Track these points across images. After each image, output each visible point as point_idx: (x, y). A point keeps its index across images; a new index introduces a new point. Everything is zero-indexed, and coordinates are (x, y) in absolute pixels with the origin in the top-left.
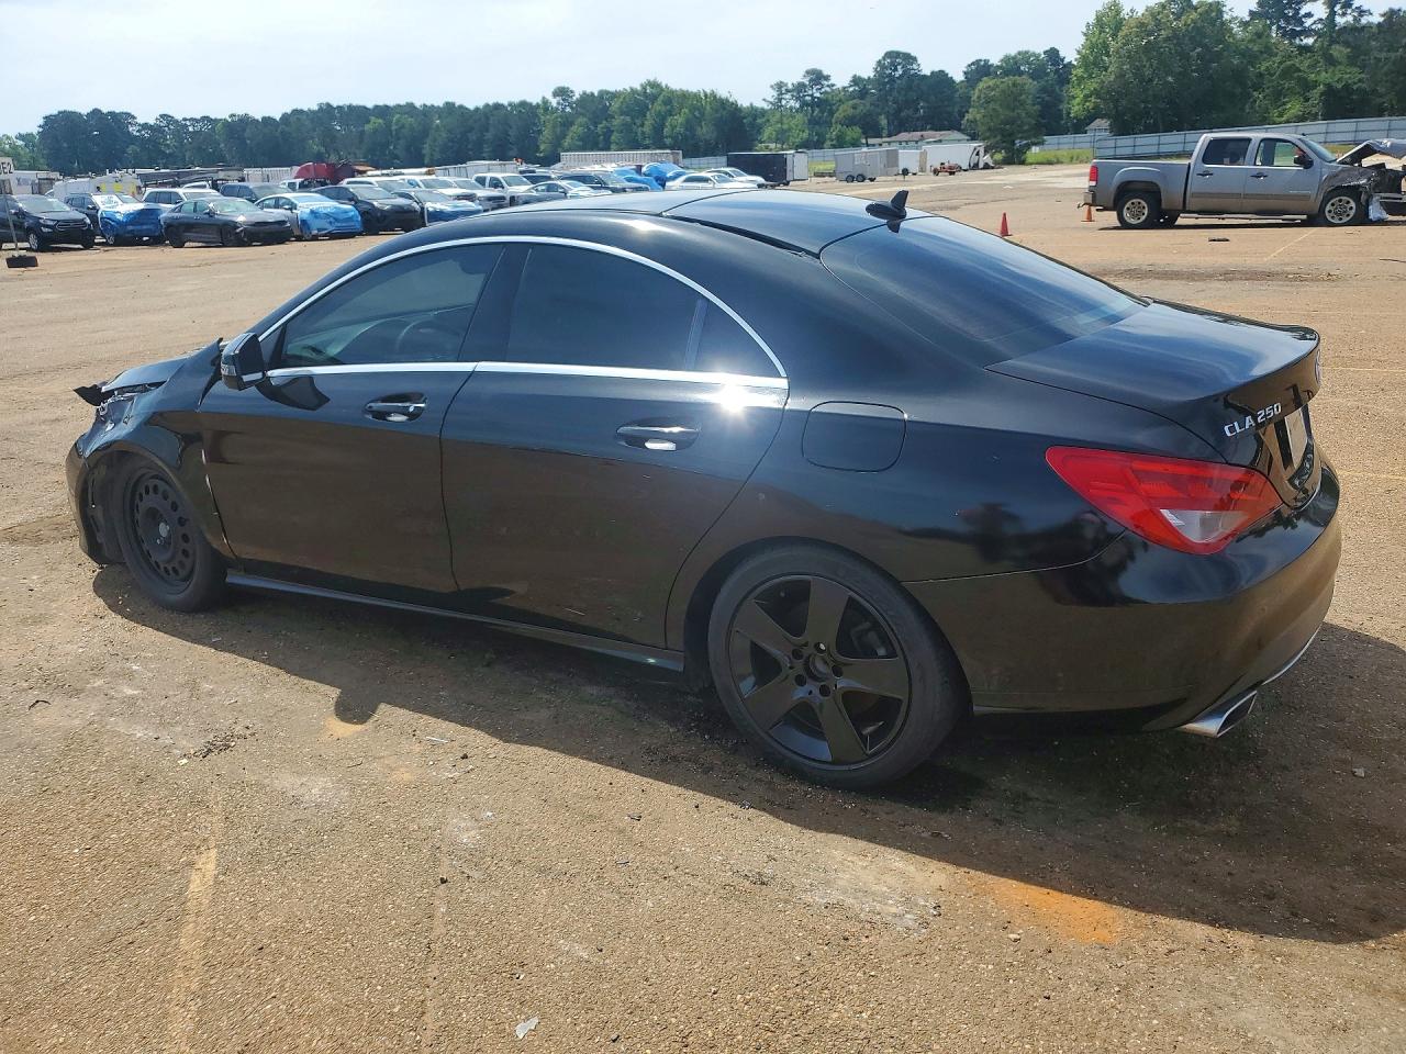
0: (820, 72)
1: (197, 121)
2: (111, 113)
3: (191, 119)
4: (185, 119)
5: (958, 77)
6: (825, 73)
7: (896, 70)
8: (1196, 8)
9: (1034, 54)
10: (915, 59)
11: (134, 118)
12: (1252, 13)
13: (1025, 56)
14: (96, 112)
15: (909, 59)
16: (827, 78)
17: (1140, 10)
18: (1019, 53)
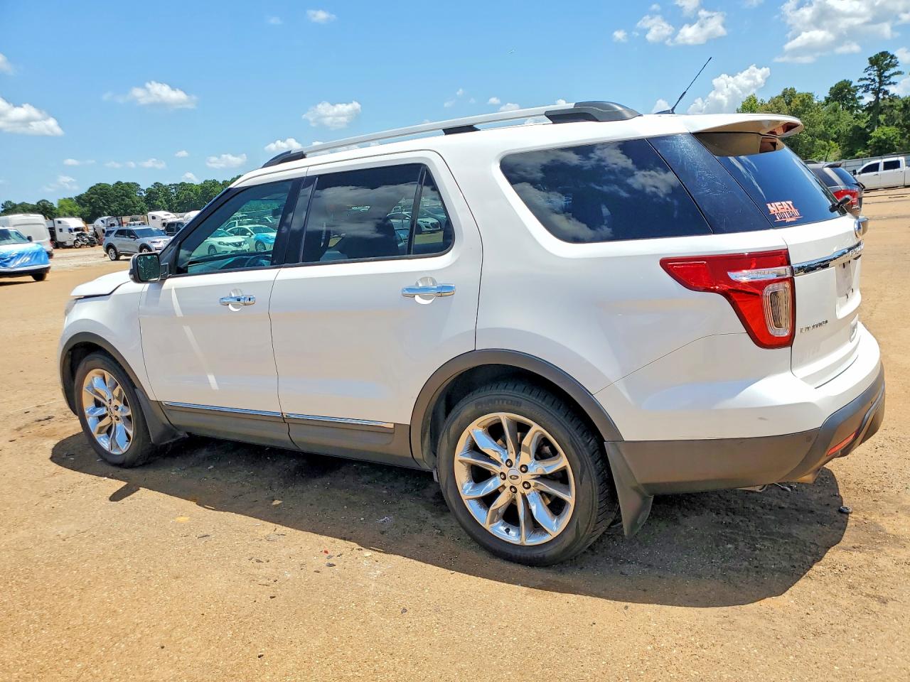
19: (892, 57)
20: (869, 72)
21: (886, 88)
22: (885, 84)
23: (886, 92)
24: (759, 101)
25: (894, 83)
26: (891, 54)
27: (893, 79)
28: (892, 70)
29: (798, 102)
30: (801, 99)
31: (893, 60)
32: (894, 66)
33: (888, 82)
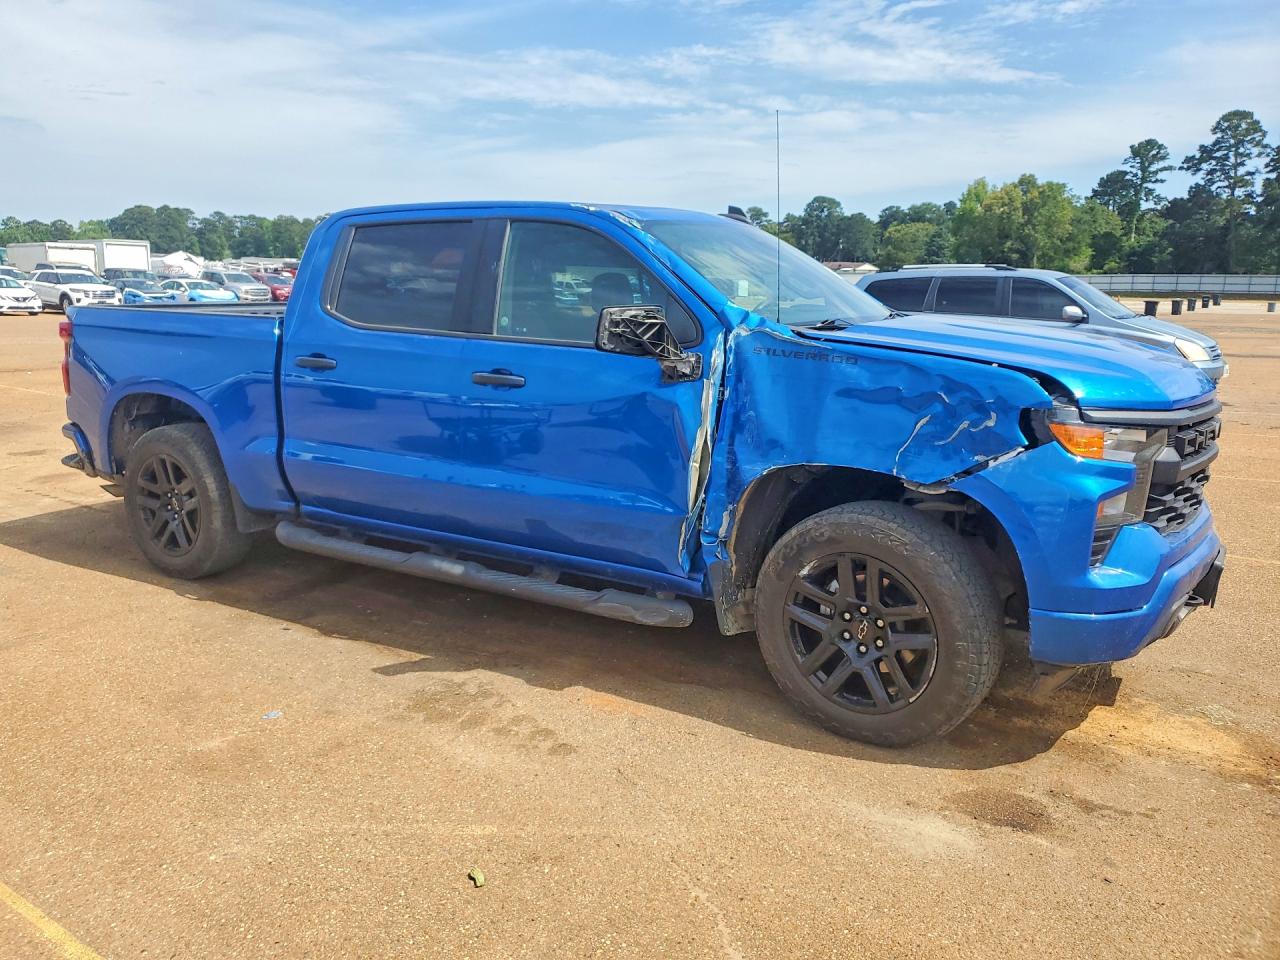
0: (760, 210)
1: (245, 218)
2: (177, 209)
5: (875, 219)
6: (764, 211)
7: (823, 211)
8: (1039, 187)
9: (935, 206)
10: (838, 204)
11: (192, 213)
12: (1094, 191)
13: (927, 207)
14: (165, 208)
15: (834, 203)
16: (766, 215)
17: (1000, 186)
18: (924, 204)
19: (1161, 147)
20: (1130, 164)
21: (1150, 186)
22: (1150, 181)
23: (1150, 192)
24: (989, 188)
25: (1162, 181)
26: (1160, 143)
27: (1160, 176)
28: (1161, 164)
29: (1036, 194)
30: (1041, 190)
31: (1162, 151)
32: (1163, 158)
33: (1153, 179)
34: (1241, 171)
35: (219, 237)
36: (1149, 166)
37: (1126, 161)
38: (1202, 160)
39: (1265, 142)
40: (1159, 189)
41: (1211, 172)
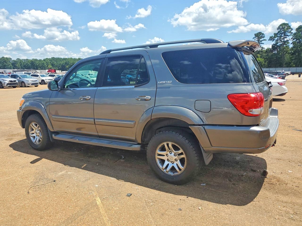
1: (25, 60)
3: (24, 59)
4: (22, 59)
11: (11, 59)
34: (285, 39)
35: (18, 65)
36: (259, 39)
37: (254, 38)
38: (275, 37)
39: (292, 31)
40: (262, 46)
41: (277, 40)
